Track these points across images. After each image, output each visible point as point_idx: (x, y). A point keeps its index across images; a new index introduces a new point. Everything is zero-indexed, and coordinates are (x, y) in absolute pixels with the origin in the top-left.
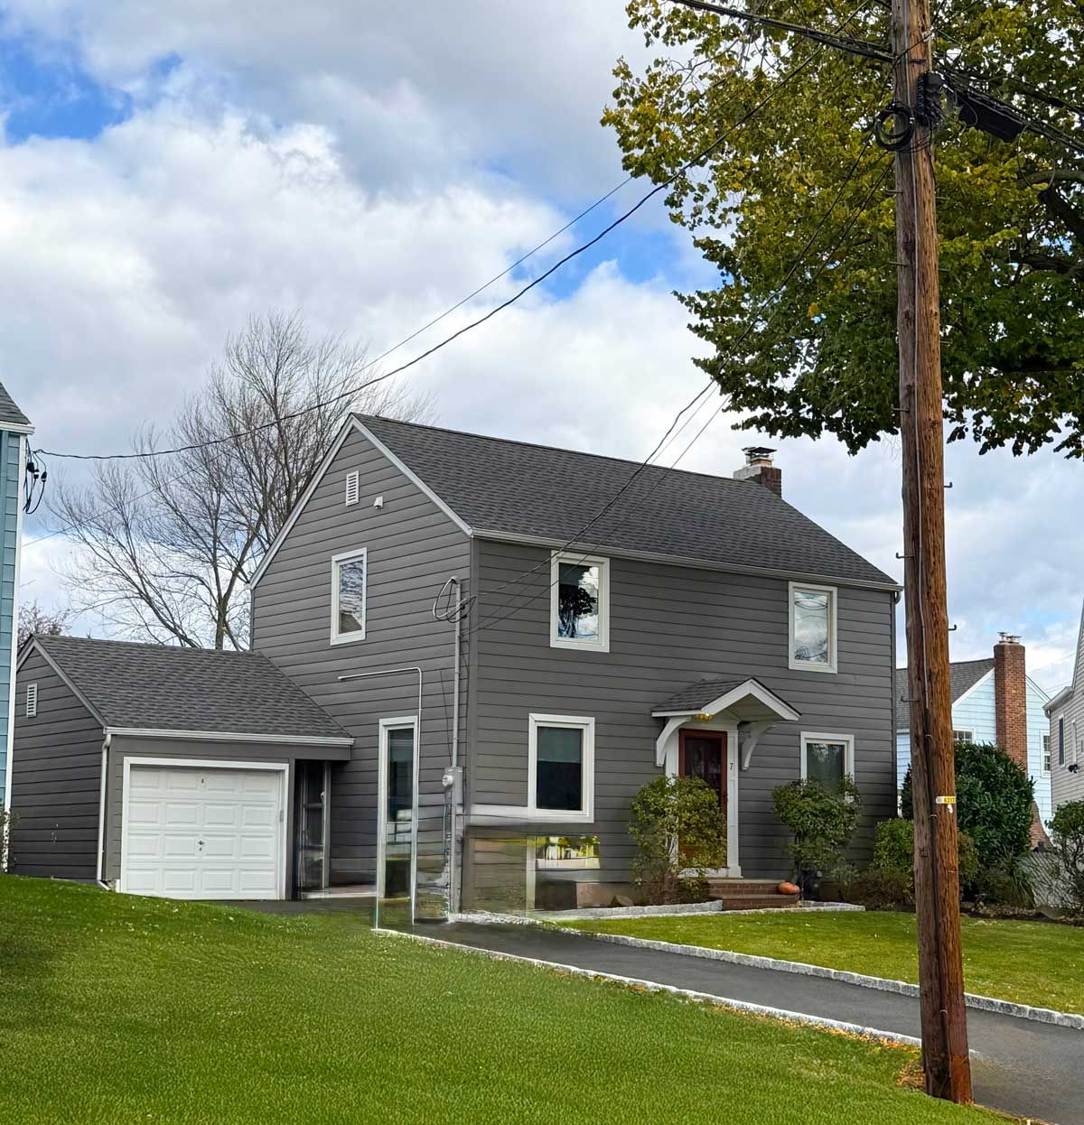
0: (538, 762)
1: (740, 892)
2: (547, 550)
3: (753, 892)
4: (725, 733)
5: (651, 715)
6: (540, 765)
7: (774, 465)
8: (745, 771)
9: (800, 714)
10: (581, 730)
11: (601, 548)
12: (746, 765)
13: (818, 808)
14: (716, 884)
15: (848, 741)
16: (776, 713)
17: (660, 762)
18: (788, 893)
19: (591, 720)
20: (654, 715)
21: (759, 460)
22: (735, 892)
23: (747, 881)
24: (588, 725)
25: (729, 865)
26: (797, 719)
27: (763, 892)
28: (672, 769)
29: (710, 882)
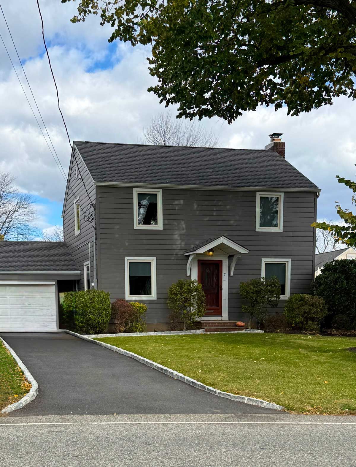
0: (130, 276)
1: (217, 326)
2: (131, 188)
3: (224, 326)
4: (221, 261)
5: (183, 255)
6: (131, 277)
7: (282, 141)
8: (231, 276)
9: (249, 250)
10: (150, 263)
11: (157, 185)
12: (232, 274)
13: (255, 290)
14: (205, 323)
15: (288, 262)
16: (237, 251)
17: (188, 274)
18: (239, 326)
19: (154, 258)
20: (185, 254)
21: (274, 139)
22: (215, 326)
23: (231, 321)
24: (153, 261)
25: (222, 316)
26: (248, 253)
27: (230, 326)
28: (195, 276)
29: (202, 322)
